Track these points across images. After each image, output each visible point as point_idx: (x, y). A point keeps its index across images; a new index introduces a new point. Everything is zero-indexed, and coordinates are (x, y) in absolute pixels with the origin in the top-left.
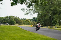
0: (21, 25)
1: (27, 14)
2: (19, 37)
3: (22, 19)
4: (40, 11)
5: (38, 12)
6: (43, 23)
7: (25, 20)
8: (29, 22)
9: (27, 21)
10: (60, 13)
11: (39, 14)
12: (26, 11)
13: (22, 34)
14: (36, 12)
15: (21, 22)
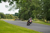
0: (5, 19)
1: (10, 10)
2: (3, 29)
3: (6, 14)
4: (21, 7)
5: (19, 8)
6: (23, 17)
7: (9, 15)
8: (12, 17)
9: (11, 15)
10: (37, 9)
11: (20, 10)
12: (10, 7)
13: (6, 27)
14: (17, 8)
15: (5, 17)
